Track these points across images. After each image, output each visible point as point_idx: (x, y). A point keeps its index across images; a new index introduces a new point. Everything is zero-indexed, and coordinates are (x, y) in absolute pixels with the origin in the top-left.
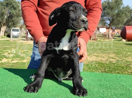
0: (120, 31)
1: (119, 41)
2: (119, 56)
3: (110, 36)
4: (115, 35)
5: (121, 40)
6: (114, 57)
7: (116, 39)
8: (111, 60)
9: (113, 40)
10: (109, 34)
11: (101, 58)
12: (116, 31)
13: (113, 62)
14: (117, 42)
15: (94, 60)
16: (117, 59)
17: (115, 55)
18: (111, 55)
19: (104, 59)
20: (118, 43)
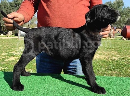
0: (120, 30)
1: (120, 39)
2: (121, 54)
3: (112, 35)
4: (116, 34)
5: (122, 39)
6: (116, 55)
7: (117, 38)
8: (114, 58)
9: (115, 38)
10: (111, 33)
11: (104, 56)
12: (117, 30)
13: (116, 60)
14: (118, 40)
15: (97, 58)
16: (119, 57)
17: (117, 53)
18: (113, 53)
19: (106, 57)
20: (119, 42)
